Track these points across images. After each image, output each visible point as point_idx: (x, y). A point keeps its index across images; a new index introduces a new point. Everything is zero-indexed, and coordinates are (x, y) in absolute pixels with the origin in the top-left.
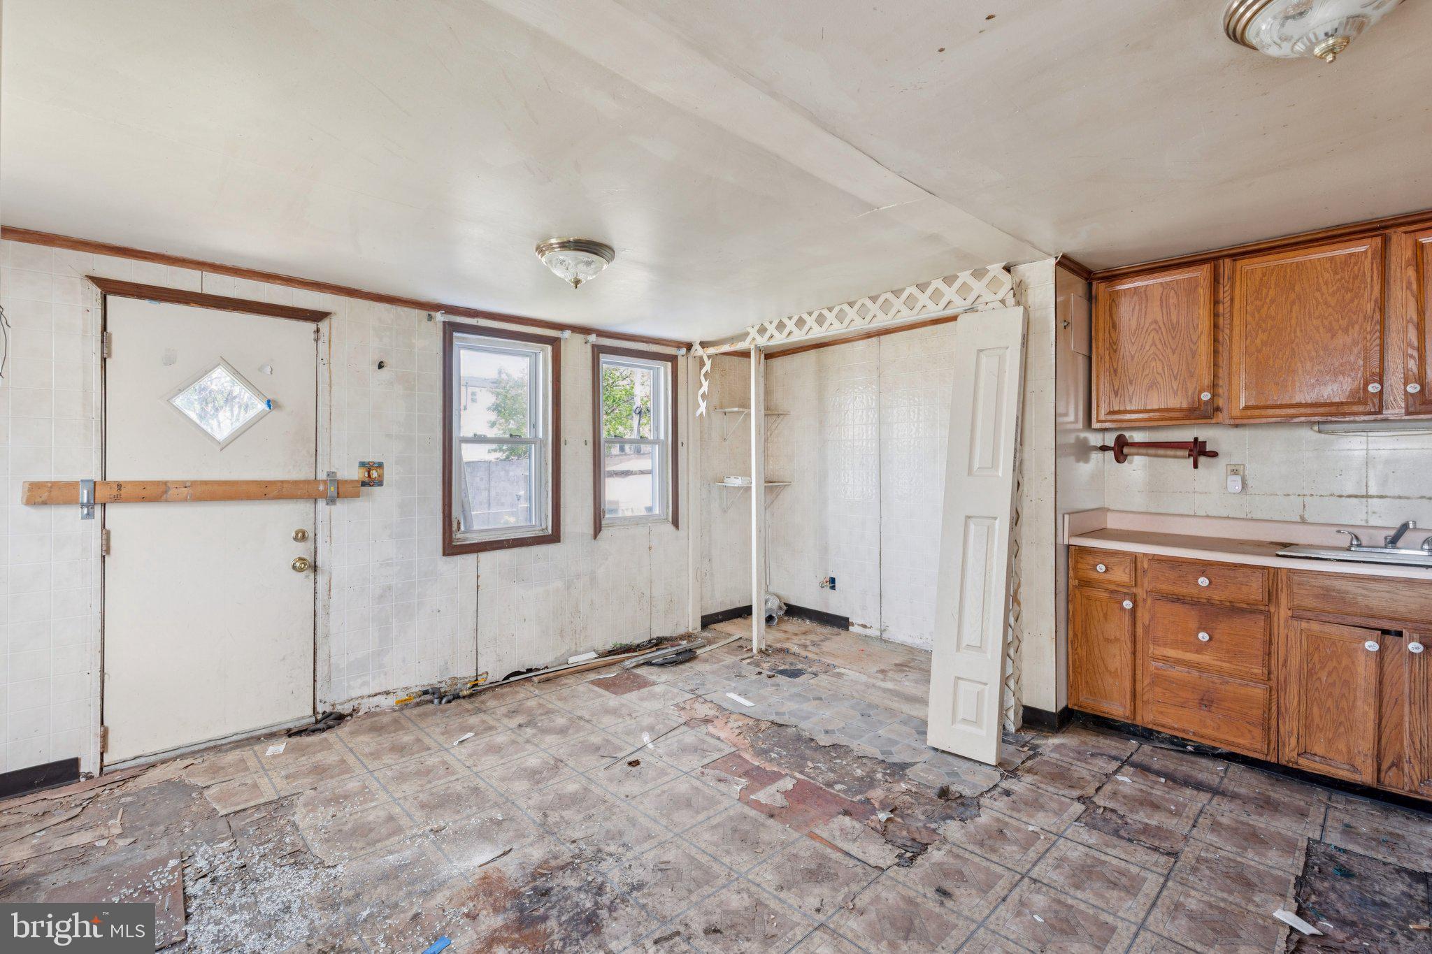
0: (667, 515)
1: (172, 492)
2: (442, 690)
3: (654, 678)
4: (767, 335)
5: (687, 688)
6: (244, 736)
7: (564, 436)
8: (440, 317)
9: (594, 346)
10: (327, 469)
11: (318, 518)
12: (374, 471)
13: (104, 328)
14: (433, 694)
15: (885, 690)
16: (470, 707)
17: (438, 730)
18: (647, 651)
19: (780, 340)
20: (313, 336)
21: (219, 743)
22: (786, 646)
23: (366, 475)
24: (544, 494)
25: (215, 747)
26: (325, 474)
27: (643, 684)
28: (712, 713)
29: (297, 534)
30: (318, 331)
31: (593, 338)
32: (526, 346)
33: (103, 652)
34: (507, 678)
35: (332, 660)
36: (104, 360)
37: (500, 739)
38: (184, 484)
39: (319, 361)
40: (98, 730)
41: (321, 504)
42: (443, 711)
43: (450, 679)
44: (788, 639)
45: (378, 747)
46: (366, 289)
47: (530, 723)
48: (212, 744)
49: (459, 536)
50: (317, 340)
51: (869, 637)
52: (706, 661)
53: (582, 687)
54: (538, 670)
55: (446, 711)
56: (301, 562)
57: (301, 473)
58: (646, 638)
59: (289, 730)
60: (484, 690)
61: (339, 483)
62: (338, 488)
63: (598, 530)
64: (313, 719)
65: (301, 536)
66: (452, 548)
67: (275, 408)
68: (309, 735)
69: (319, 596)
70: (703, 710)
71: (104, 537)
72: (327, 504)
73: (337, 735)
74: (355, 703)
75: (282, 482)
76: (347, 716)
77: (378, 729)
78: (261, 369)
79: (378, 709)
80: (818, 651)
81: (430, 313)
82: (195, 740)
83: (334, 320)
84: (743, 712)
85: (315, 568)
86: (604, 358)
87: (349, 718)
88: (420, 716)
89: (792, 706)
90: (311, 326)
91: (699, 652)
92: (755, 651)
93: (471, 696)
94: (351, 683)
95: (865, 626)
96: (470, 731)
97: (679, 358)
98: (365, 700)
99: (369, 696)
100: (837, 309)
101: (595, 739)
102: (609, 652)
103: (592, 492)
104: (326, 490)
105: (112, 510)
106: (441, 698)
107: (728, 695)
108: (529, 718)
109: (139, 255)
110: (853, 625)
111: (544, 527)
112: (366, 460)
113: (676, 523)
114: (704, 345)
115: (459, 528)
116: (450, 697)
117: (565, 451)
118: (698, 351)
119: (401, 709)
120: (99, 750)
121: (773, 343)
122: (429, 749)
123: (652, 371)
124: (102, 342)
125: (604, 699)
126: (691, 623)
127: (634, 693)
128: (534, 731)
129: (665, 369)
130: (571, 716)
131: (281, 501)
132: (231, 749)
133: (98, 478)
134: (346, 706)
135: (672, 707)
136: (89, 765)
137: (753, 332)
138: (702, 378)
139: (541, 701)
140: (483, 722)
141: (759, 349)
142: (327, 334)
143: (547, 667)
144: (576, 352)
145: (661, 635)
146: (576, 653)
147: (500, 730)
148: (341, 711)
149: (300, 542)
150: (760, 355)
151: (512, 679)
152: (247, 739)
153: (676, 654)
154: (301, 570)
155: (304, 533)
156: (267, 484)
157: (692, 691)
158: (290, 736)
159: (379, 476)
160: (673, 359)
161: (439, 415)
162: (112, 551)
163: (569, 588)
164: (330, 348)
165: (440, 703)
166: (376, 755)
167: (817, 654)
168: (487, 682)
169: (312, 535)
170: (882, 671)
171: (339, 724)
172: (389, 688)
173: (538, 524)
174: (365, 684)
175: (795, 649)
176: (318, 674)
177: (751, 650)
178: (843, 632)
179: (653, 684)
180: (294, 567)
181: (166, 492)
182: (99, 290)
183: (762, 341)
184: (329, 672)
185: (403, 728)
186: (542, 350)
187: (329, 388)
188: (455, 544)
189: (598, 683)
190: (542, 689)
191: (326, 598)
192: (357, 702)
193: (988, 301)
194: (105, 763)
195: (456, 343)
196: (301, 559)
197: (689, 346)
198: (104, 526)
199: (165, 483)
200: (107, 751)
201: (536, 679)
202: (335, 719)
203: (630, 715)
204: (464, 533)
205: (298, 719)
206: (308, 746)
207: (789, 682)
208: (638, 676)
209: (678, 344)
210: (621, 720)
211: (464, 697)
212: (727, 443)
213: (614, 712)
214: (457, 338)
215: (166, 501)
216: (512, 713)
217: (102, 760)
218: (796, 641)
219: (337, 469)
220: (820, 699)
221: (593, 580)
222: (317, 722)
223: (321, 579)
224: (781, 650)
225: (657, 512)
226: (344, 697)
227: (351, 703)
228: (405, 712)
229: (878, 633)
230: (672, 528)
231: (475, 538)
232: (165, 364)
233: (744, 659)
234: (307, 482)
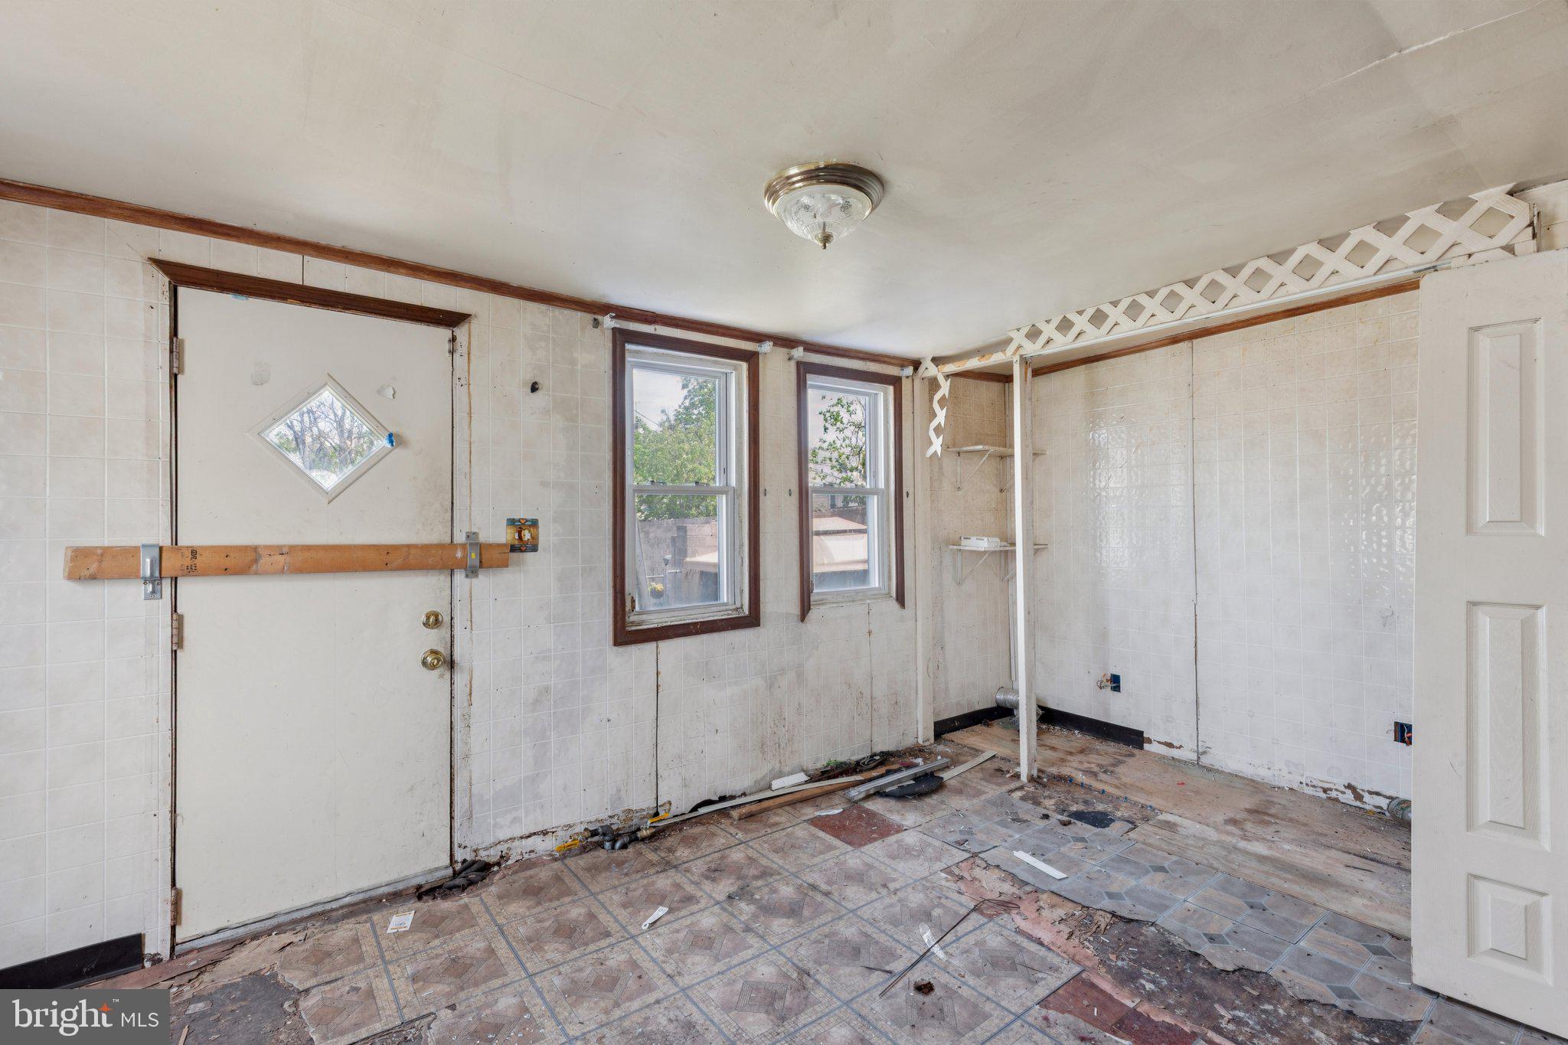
0: (890, 588)
1: (264, 561)
2: (614, 827)
3: (895, 818)
4: (1042, 339)
5: (951, 838)
6: (361, 897)
7: (764, 484)
8: (608, 322)
9: (799, 364)
10: (466, 529)
11: (455, 596)
12: (526, 532)
13: (174, 332)
14: (604, 834)
15: (1262, 859)
16: (653, 857)
17: (616, 898)
18: (874, 774)
19: (1062, 344)
20: (447, 346)
21: (328, 907)
22: (1066, 771)
23: (517, 537)
24: (738, 561)
25: (323, 913)
26: (464, 536)
27: (886, 829)
28: (1008, 888)
29: (428, 618)
30: (453, 339)
31: (799, 353)
32: (716, 363)
33: (174, 784)
34: (695, 809)
35: (475, 790)
36: (174, 377)
37: (708, 921)
38: (281, 550)
39: (456, 381)
40: (169, 894)
41: (459, 577)
42: (620, 864)
43: (624, 812)
44: (1063, 760)
45: (538, 926)
46: (515, 282)
47: (743, 893)
48: (319, 909)
49: (633, 618)
50: (452, 352)
51: (1179, 761)
52: (959, 792)
53: (797, 828)
54: (733, 797)
55: (623, 863)
56: (433, 656)
57: (436, 535)
58: (866, 754)
59: (419, 887)
60: (668, 827)
61: (482, 548)
62: (481, 554)
63: (806, 608)
64: (450, 871)
65: (433, 621)
66: (626, 635)
67: (398, 445)
68: (445, 897)
69: (457, 702)
70: (993, 885)
71: (175, 624)
72: (467, 576)
73: (482, 900)
74: (504, 847)
75: (409, 546)
76: (494, 865)
77: (534, 892)
78: (380, 392)
79: (533, 855)
80: (1116, 782)
81: (596, 317)
82: (298, 904)
83: (474, 325)
84: (1053, 888)
85: (451, 664)
86: (812, 380)
87: (496, 868)
88: (588, 870)
89: (1123, 881)
90: (444, 333)
91: (946, 776)
92: (1024, 778)
93: (652, 837)
94: (498, 820)
95: (1170, 745)
96: (661, 904)
97: (904, 381)
98: (517, 843)
99: (522, 838)
100: (1163, 293)
101: (848, 931)
102: (823, 773)
103: (797, 558)
104: (465, 557)
105: (186, 587)
106: (614, 841)
107: (1016, 854)
108: (740, 882)
109: (220, 230)
110: (1149, 741)
111: (738, 605)
112: (517, 517)
113: (901, 599)
114: (937, 361)
115: (633, 608)
116: (626, 839)
117: (766, 504)
118: (930, 370)
119: (564, 857)
120: (169, 922)
121: (1050, 350)
122: (608, 935)
123: (867, 398)
124: (171, 351)
125: (837, 852)
126: (922, 732)
127: (876, 844)
128: (752, 908)
129: (884, 396)
130: (799, 882)
131: (407, 572)
132: (345, 917)
133: (166, 541)
134: (492, 852)
135: (943, 875)
136: (156, 944)
137: (1019, 338)
138: (936, 406)
139: (750, 852)
140: (678, 886)
141: (1025, 361)
142: (465, 344)
143: (744, 794)
144: (777, 369)
145: (885, 748)
146: (781, 775)
147: (703, 904)
148: (486, 859)
149: (432, 628)
150: (1026, 369)
151: (702, 811)
152: (364, 901)
153: (914, 779)
154: (433, 667)
155: (436, 615)
156: (389, 550)
157: (959, 844)
158: (420, 898)
159: (533, 538)
160: (896, 382)
161: (608, 456)
162: (186, 643)
163: (771, 686)
164: (469, 362)
165: (613, 848)
166: (535, 942)
167: (1117, 787)
168: (671, 815)
169: (447, 619)
170: (1233, 822)
171: (483, 878)
172: (547, 826)
173: (731, 601)
174: (516, 820)
175: (1080, 777)
176: (456, 808)
177: (1017, 776)
178: (1136, 751)
179: (900, 829)
180: (424, 663)
181: (256, 561)
182: (167, 280)
183: (1032, 349)
184: (471, 805)
185: (567, 892)
186: (736, 368)
187: (468, 419)
188: (629, 629)
189: (820, 823)
190: (746, 831)
191: (466, 704)
192: (506, 846)
193: (1473, 250)
194: (178, 939)
195: (629, 359)
196: (434, 652)
197: (916, 364)
198: (175, 609)
199: (255, 549)
200: (180, 924)
201: (735, 814)
202: (479, 870)
203: (885, 886)
204: (640, 614)
205: (431, 871)
206: (443, 919)
207: (1096, 834)
208: (872, 815)
209: (902, 362)
210: (874, 895)
211: (643, 839)
212: (960, 493)
213: (857, 878)
214: (631, 351)
215: (256, 573)
216: (714, 873)
217: (173, 935)
218: (1075, 765)
219: (480, 528)
220: (1162, 869)
221: (800, 675)
222: (456, 874)
223: (460, 679)
224: (1060, 779)
225: (877, 585)
226: (490, 840)
227: (499, 847)
228: (568, 861)
229: (1194, 756)
230: (895, 605)
231: (654, 621)
232: (256, 384)
233: (1011, 791)
234: (441, 546)
